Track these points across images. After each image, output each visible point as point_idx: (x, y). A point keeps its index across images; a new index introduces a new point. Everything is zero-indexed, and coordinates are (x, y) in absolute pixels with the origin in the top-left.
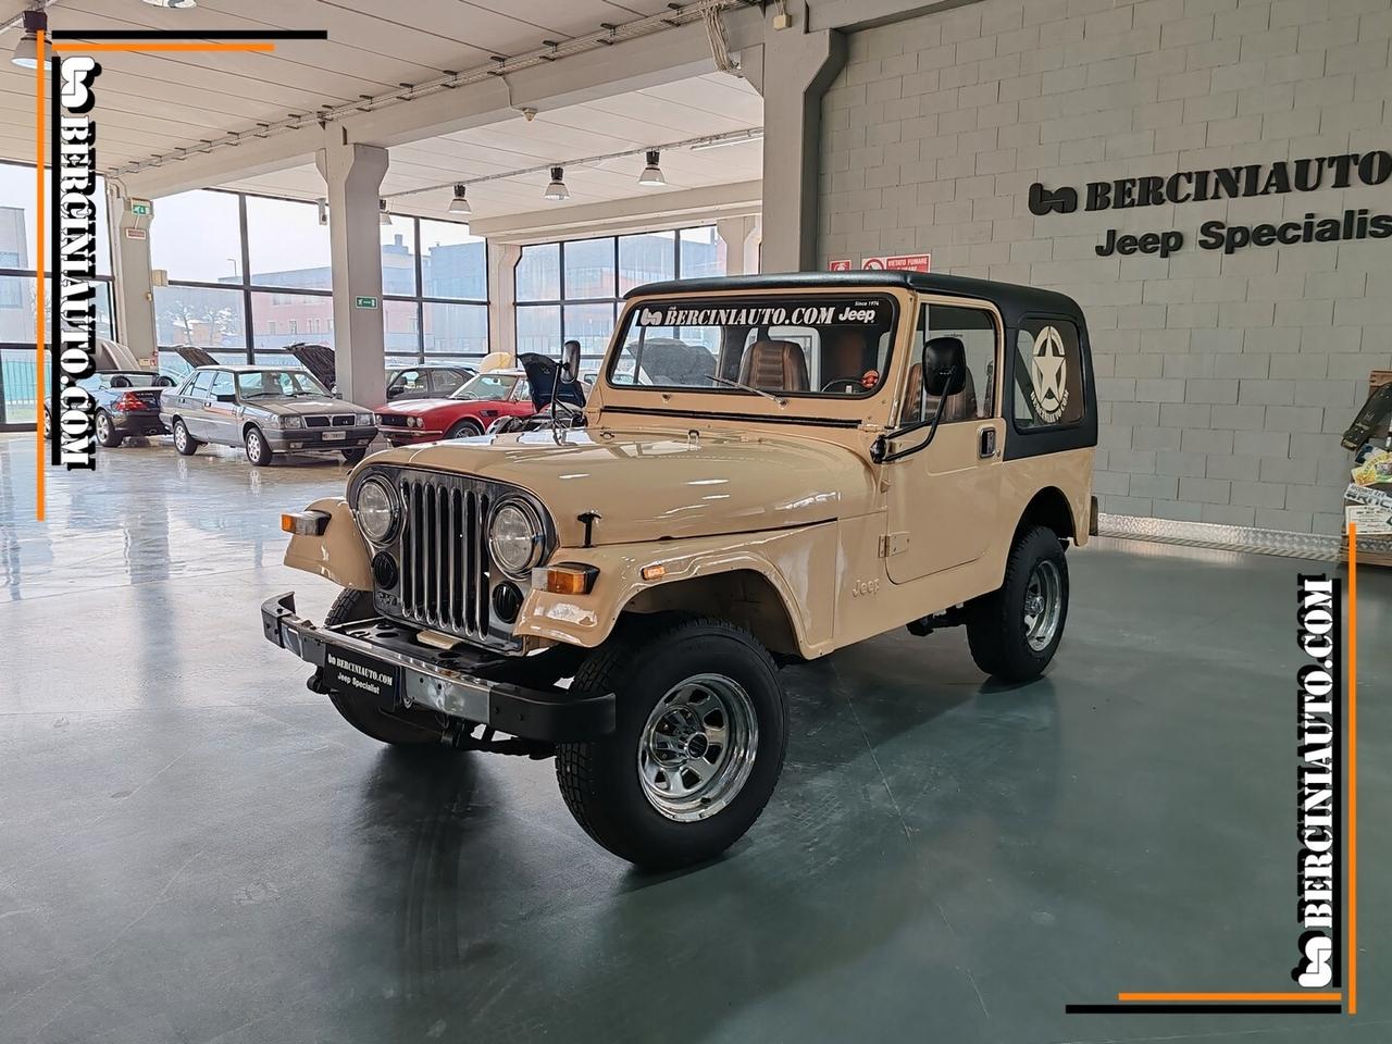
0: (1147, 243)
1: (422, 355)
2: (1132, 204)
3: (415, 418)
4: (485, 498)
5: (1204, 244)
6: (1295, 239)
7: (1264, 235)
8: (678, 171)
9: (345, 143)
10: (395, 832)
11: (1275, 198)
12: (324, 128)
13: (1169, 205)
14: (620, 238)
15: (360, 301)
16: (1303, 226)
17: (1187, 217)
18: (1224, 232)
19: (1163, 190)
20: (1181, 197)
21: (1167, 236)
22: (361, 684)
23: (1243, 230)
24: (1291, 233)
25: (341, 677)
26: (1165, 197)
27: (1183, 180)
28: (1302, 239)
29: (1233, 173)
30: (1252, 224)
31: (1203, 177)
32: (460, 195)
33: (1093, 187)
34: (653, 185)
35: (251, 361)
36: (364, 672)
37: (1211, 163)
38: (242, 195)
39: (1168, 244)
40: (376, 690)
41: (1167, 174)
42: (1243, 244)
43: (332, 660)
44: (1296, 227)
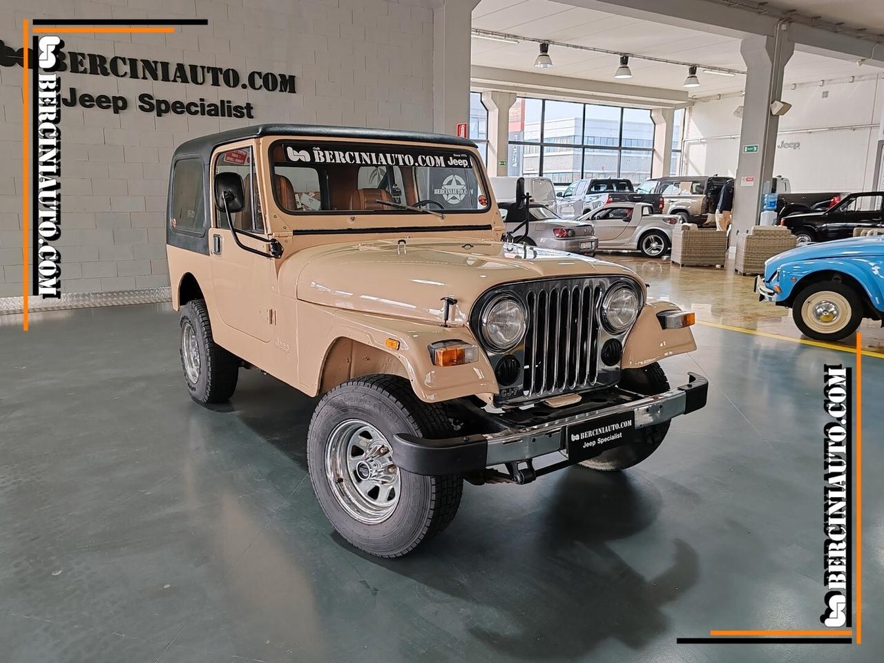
0: (102, 102)
2: (85, 72)
5: (142, 108)
6: (196, 113)
7: (178, 107)
11: (179, 85)
13: (112, 77)
16: (199, 105)
17: (130, 88)
18: (154, 102)
19: (108, 66)
20: (121, 73)
21: (116, 99)
22: (606, 440)
23: (165, 102)
24: (193, 109)
25: (587, 445)
26: (109, 71)
28: (200, 113)
29: (153, 65)
30: (171, 101)
31: (133, 62)
36: (608, 429)
37: (139, 56)
39: (119, 104)
40: (619, 436)
41: (109, 56)
42: (167, 111)
43: (575, 438)
44: (196, 105)
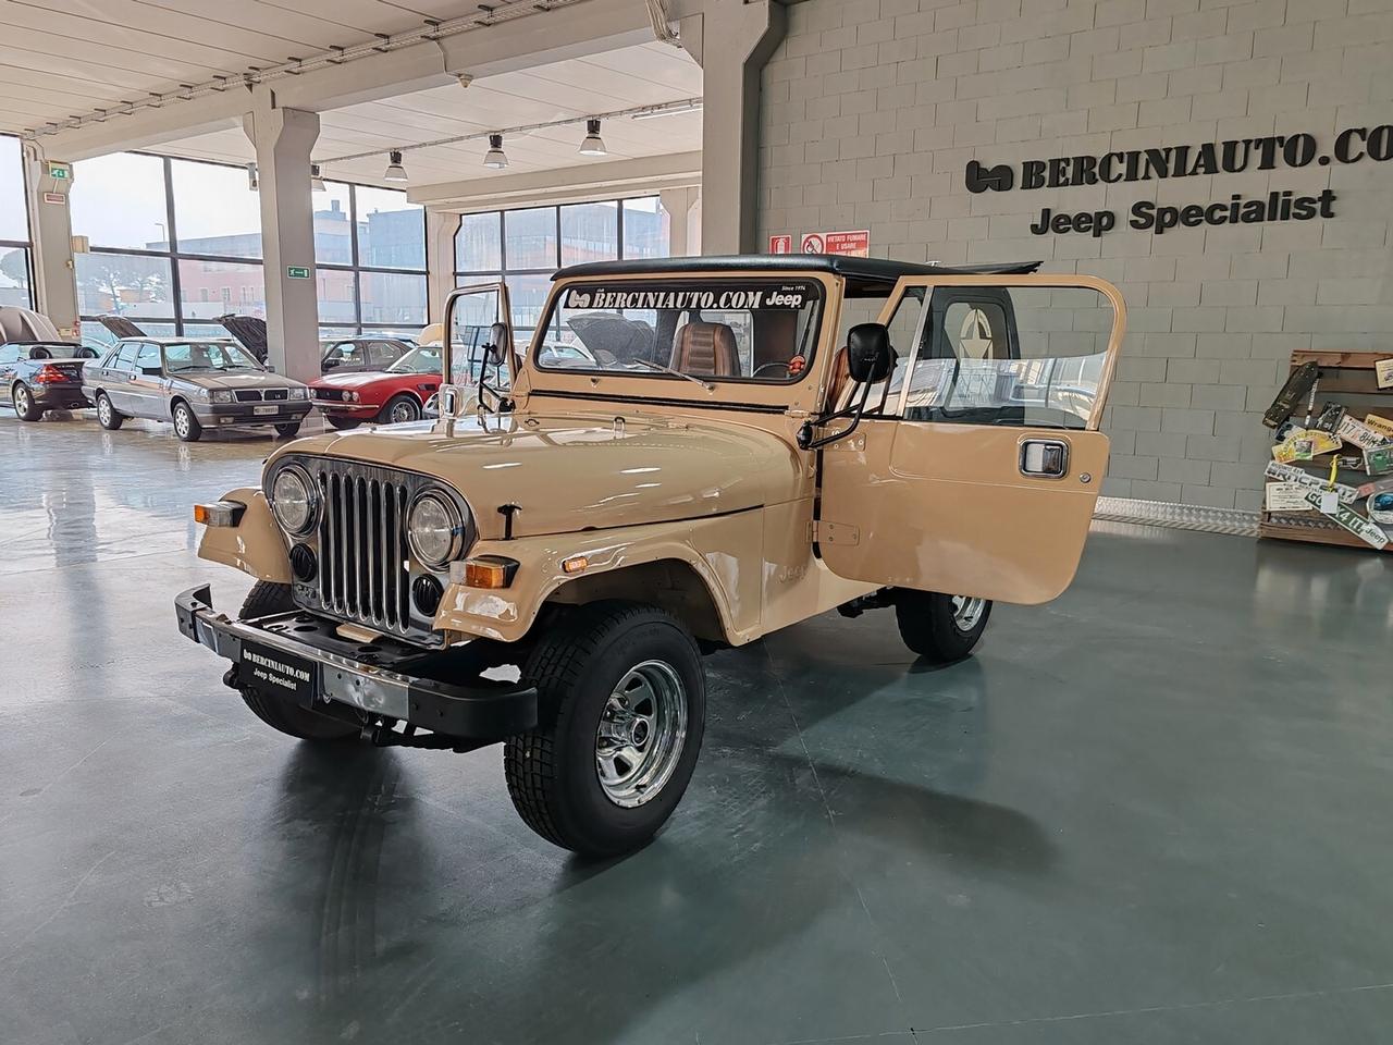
0: (1081, 222)
1: (359, 327)
2: (1066, 183)
3: (351, 392)
4: (403, 490)
5: (1134, 224)
6: (1222, 220)
7: (1191, 216)
8: (620, 140)
9: (274, 107)
10: (315, 827)
11: (1203, 179)
12: (251, 90)
13: (1101, 184)
14: (562, 207)
15: (292, 272)
16: (1229, 207)
17: (1118, 197)
18: (1154, 212)
19: (1096, 170)
20: (1113, 177)
21: (1100, 215)
22: (278, 680)
23: (1172, 210)
24: (1218, 214)
25: (257, 673)
26: (1098, 177)
27: (1115, 160)
28: (1228, 220)
29: (1163, 154)
30: (1181, 205)
31: (1134, 156)
32: (396, 162)
33: (1028, 166)
34: (594, 155)
35: (180, 333)
36: (281, 668)
37: (1141, 144)
38: (167, 159)
39: (1100, 223)
40: (293, 686)
41: (1100, 155)
42: (1172, 224)
43: (247, 655)
44: (1223, 208)
